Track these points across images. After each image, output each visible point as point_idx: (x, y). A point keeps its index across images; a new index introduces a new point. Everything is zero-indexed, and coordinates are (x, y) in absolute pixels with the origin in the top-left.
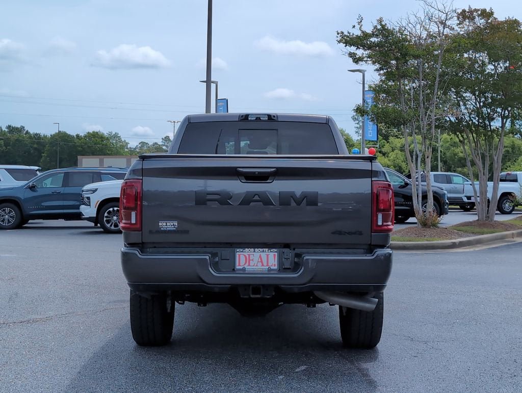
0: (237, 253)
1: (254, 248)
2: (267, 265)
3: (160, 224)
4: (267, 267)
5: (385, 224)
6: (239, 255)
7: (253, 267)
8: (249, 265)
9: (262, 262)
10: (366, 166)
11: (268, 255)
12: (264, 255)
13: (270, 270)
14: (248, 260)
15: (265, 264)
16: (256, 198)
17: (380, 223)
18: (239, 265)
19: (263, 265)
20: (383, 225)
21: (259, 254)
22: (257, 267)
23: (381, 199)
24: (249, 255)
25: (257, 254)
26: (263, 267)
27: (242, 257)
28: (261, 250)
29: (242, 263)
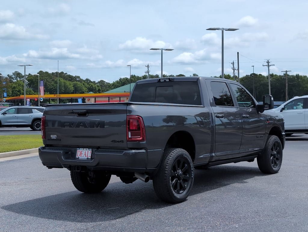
0: (77, 150)
1: (83, 148)
3: (51, 136)
4: (87, 158)
5: (132, 137)
8: (81, 156)
9: (85, 155)
10: (123, 108)
11: (88, 152)
13: (88, 158)
14: (81, 154)
15: (87, 156)
16: (82, 124)
17: (130, 136)
18: (78, 156)
19: (86, 156)
20: (131, 138)
21: (85, 151)
22: (84, 157)
23: (134, 124)
24: (81, 151)
25: (84, 151)
26: (86, 157)
27: (79, 152)
28: (86, 149)
29: (79, 155)
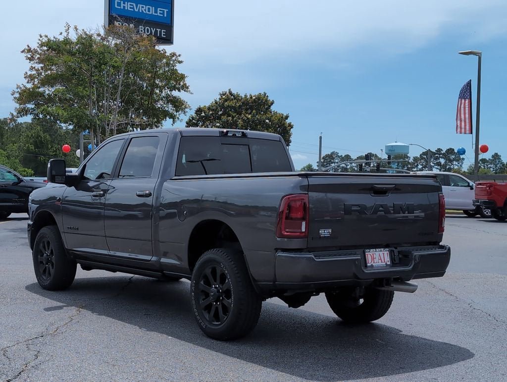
0: (366, 253)
1: (376, 249)
2: (384, 262)
3: (320, 232)
4: (385, 263)
6: (367, 255)
7: (377, 264)
8: (374, 263)
9: (381, 259)
11: (383, 254)
12: (381, 253)
13: (386, 265)
14: (373, 259)
15: (383, 261)
18: (369, 263)
19: (382, 262)
22: (378, 264)
24: (373, 254)
25: (377, 253)
26: (382, 264)
27: (369, 256)
28: (380, 249)
29: (370, 261)
